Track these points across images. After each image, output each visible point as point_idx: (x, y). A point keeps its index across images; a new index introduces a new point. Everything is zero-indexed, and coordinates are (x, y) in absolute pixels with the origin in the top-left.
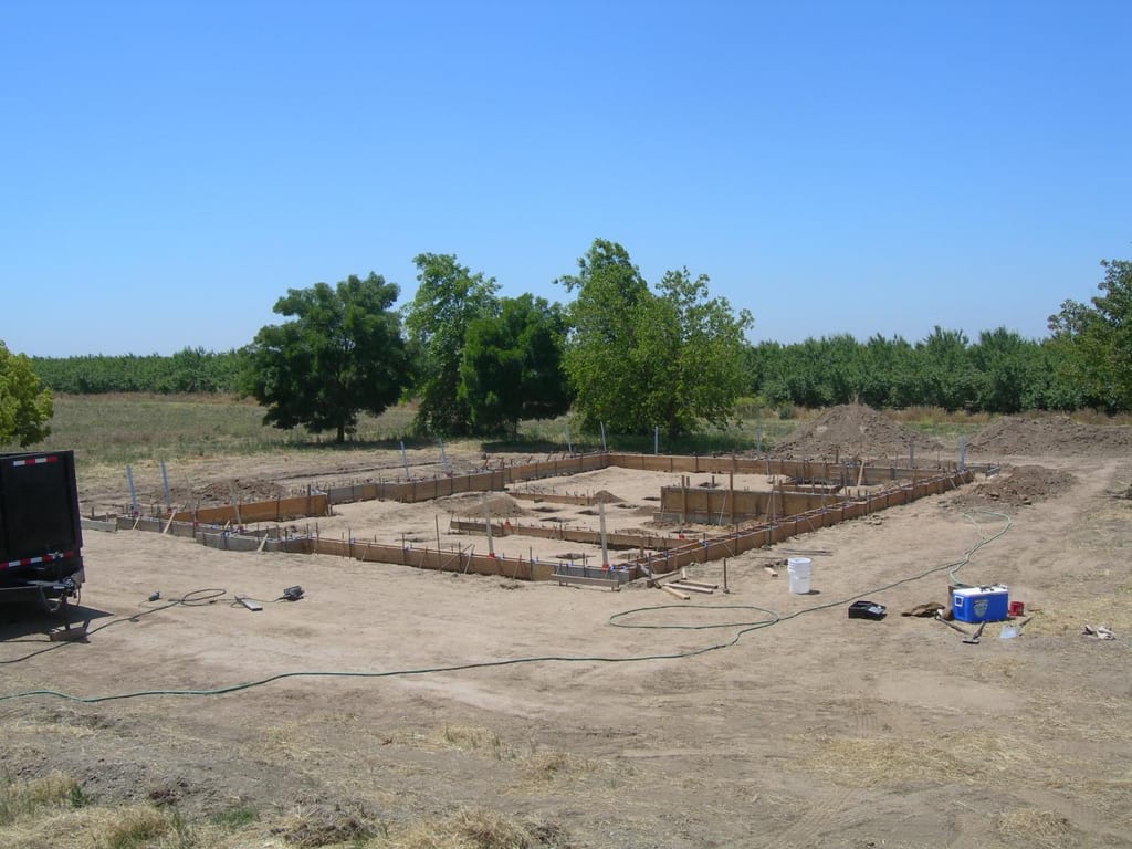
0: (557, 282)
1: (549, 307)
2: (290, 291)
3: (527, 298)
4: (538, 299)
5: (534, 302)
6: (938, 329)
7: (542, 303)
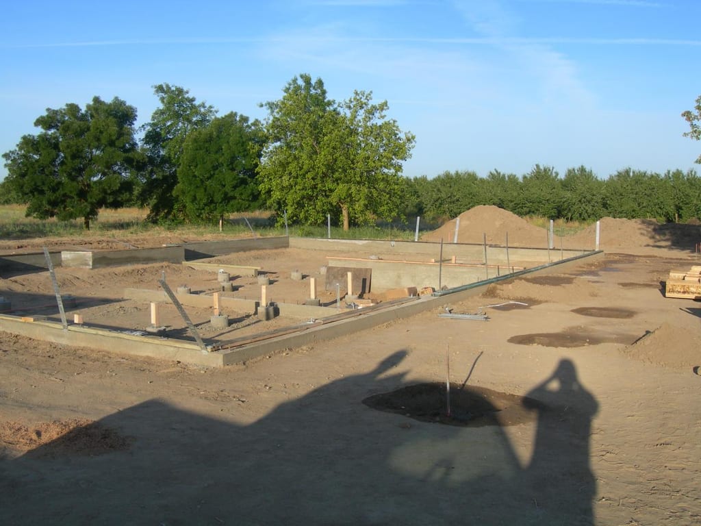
0: (262, 106)
1: (249, 123)
2: (48, 110)
3: (232, 115)
4: (241, 116)
5: (238, 119)
6: (537, 166)
7: (245, 119)
